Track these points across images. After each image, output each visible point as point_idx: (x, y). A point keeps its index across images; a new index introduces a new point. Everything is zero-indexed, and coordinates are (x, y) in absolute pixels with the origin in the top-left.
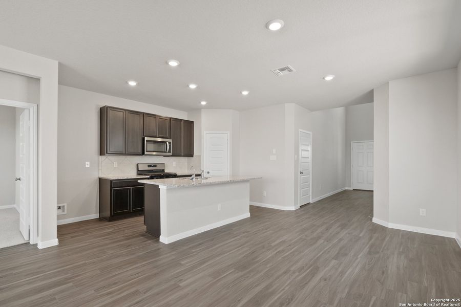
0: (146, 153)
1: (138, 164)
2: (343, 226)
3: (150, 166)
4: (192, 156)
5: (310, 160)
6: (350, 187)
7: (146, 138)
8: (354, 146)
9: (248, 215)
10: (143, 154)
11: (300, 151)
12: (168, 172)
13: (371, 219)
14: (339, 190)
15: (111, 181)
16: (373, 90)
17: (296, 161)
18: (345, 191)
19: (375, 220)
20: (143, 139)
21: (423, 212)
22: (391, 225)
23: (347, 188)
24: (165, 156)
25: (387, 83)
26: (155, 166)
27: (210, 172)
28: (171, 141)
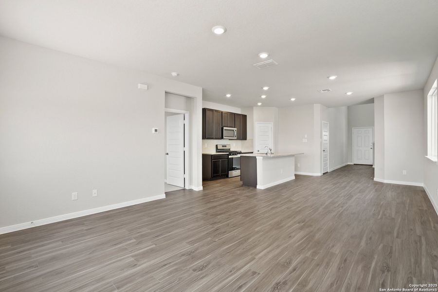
0: (224, 138)
1: (217, 145)
2: (357, 182)
3: (223, 146)
4: (246, 139)
5: (328, 142)
6: (352, 162)
7: (225, 128)
8: (355, 131)
9: (294, 178)
10: (222, 138)
11: (323, 136)
12: (234, 150)
13: (373, 179)
14: (344, 165)
15: (212, 155)
16: (373, 98)
17: (321, 143)
18: (348, 166)
19: (376, 179)
20: (222, 129)
21: (405, 172)
22: (386, 181)
23: (349, 163)
24: (229, 140)
25: (383, 95)
26: (226, 146)
27: (260, 150)
28: (236, 129)
